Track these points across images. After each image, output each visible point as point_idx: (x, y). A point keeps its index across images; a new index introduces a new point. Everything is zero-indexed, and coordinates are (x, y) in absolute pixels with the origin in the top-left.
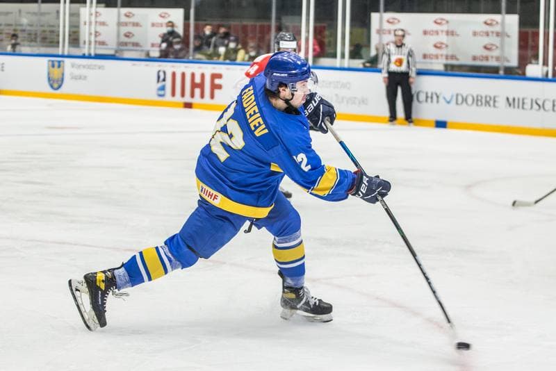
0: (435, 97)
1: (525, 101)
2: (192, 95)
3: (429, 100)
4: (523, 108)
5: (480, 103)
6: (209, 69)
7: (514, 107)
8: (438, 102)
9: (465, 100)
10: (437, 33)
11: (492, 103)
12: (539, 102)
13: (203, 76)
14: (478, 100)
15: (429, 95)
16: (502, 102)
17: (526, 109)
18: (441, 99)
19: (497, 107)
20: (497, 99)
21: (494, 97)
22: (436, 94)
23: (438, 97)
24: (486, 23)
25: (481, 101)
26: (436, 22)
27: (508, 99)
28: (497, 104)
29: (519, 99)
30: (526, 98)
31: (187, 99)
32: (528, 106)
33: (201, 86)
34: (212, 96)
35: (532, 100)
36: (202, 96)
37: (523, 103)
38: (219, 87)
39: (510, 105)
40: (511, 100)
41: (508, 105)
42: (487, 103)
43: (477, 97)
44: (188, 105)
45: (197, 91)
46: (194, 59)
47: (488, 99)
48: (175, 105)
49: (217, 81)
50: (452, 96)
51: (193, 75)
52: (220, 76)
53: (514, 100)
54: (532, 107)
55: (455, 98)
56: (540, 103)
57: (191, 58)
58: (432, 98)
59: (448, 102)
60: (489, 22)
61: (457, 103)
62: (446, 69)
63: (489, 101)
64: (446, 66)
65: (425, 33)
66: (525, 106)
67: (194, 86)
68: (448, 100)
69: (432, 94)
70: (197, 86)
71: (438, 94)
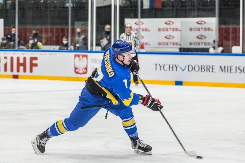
0: (175, 68)
1: (232, 68)
2: (18, 70)
3: (171, 69)
4: (231, 72)
5: (203, 70)
6: (28, 55)
7: (225, 72)
8: (176, 70)
9: (194, 68)
10: (167, 30)
11: (211, 70)
12: (240, 68)
13: (25, 59)
14: (201, 68)
15: (171, 66)
16: (217, 69)
17: (233, 73)
18: (178, 68)
19: (215, 72)
20: (214, 67)
21: (212, 66)
22: (175, 65)
23: (176, 67)
24: (197, 23)
25: (204, 69)
26: (166, 23)
27: (221, 67)
28: (214, 70)
29: (228, 67)
30: (233, 66)
31: (15, 72)
32: (233, 71)
33: (24, 65)
34: (31, 71)
35: (236, 67)
36: (25, 71)
37: (231, 69)
38: (36, 65)
39: (222, 71)
40: (223, 67)
41: (221, 70)
42: (208, 70)
43: (202, 66)
44: (16, 77)
45: (21, 68)
46: (18, 49)
47: (208, 67)
48: (7, 77)
49: (34, 62)
50: (186, 66)
51: (18, 59)
52: (36, 59)
53: (225, 67)
54: (236, 72)
55: (187, 68)
56: (242, 69)
57: (17, 48)
58: (173, 68)
59: (183, 70)
60: (200, 22)
61: (189, 71)
62: (180, 51)
63: (209, 69)
64: (180, 49)
65: (159, 30)
66: (232, 71)
67: (19, 65)
68: (183, 69)
69: (173, 65)
70: (21, 64)
71: (177, 66)
